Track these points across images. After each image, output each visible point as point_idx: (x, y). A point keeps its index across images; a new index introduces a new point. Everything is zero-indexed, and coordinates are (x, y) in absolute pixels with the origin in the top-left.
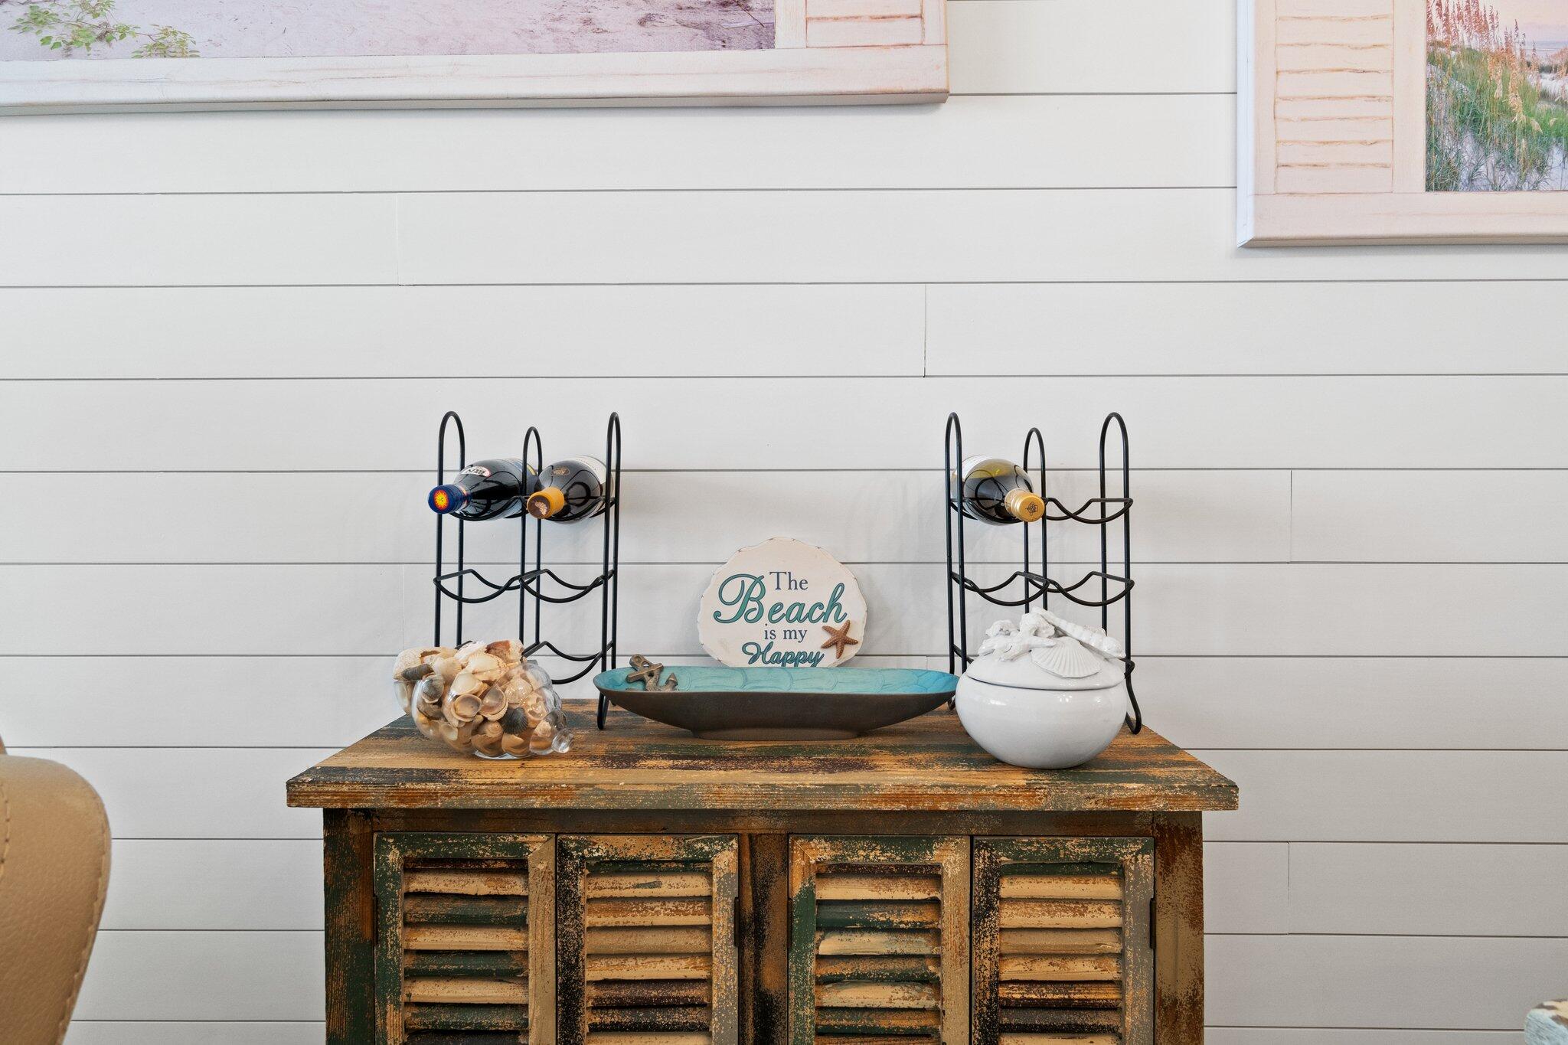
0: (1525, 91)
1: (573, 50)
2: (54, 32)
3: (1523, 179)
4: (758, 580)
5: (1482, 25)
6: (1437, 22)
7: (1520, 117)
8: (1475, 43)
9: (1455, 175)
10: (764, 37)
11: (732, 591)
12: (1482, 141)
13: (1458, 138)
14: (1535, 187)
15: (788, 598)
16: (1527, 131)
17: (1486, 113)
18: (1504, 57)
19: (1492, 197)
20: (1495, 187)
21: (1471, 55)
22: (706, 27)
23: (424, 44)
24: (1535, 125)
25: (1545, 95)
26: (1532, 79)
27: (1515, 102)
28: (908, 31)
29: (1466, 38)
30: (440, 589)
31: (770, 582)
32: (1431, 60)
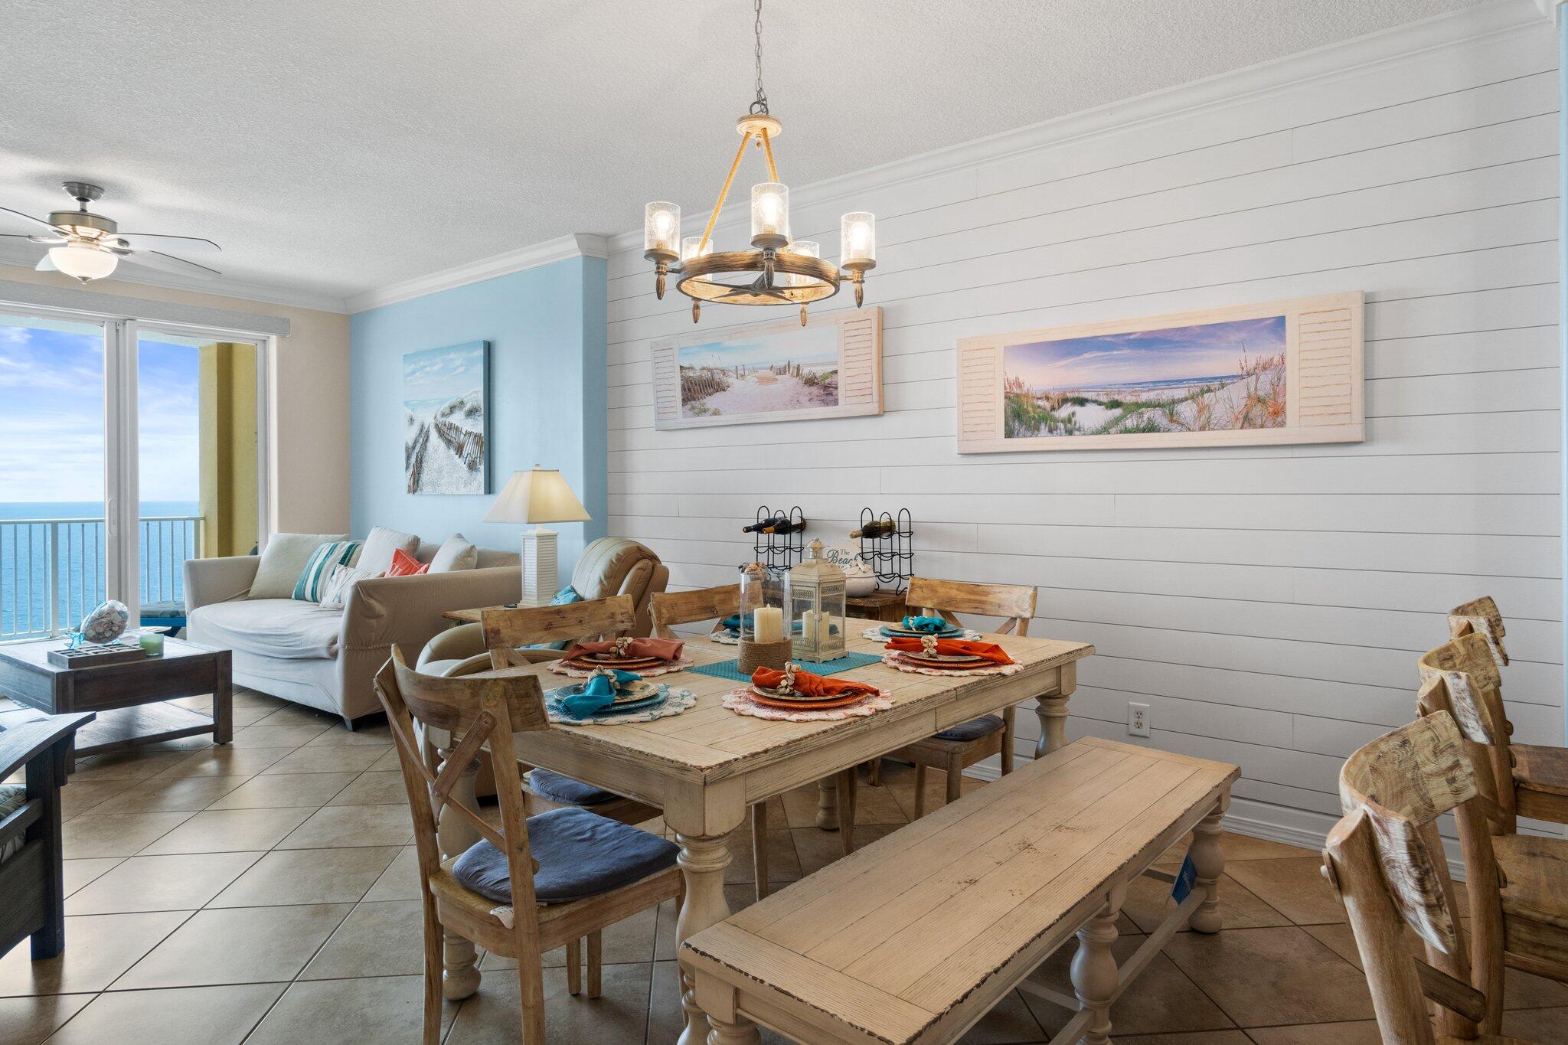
0: (1033, 405)
1: (795, 408)
2: (696, 410)
3: (1033, 433)
4: (837, 552)
5: (1020, 386)
6: (1007, 386)
7: (1032, 414)
8: (1018, 392)
9: (1013, 433)
10: (836, 402)
11: (830, 555)
12: (1021, 422)
13: (1014, 421)
14: (1037, 436)
15: (844, 557)
16: (1034, 418)
17: (1022, 413)
18: (1026, 396)
19: (1023, 439)
20: (1025, 436)
21: (1017, 395)
22: (822, 400)
23: (764, 409)
24: (1036, 416)
25: (1039, 407)
26: (1035, 401)
27: (1030, 409)
28: (868, 399)
29: (1016, 390)
30: (758, 552)
31: (840, 552)
32: (1006, 397)
